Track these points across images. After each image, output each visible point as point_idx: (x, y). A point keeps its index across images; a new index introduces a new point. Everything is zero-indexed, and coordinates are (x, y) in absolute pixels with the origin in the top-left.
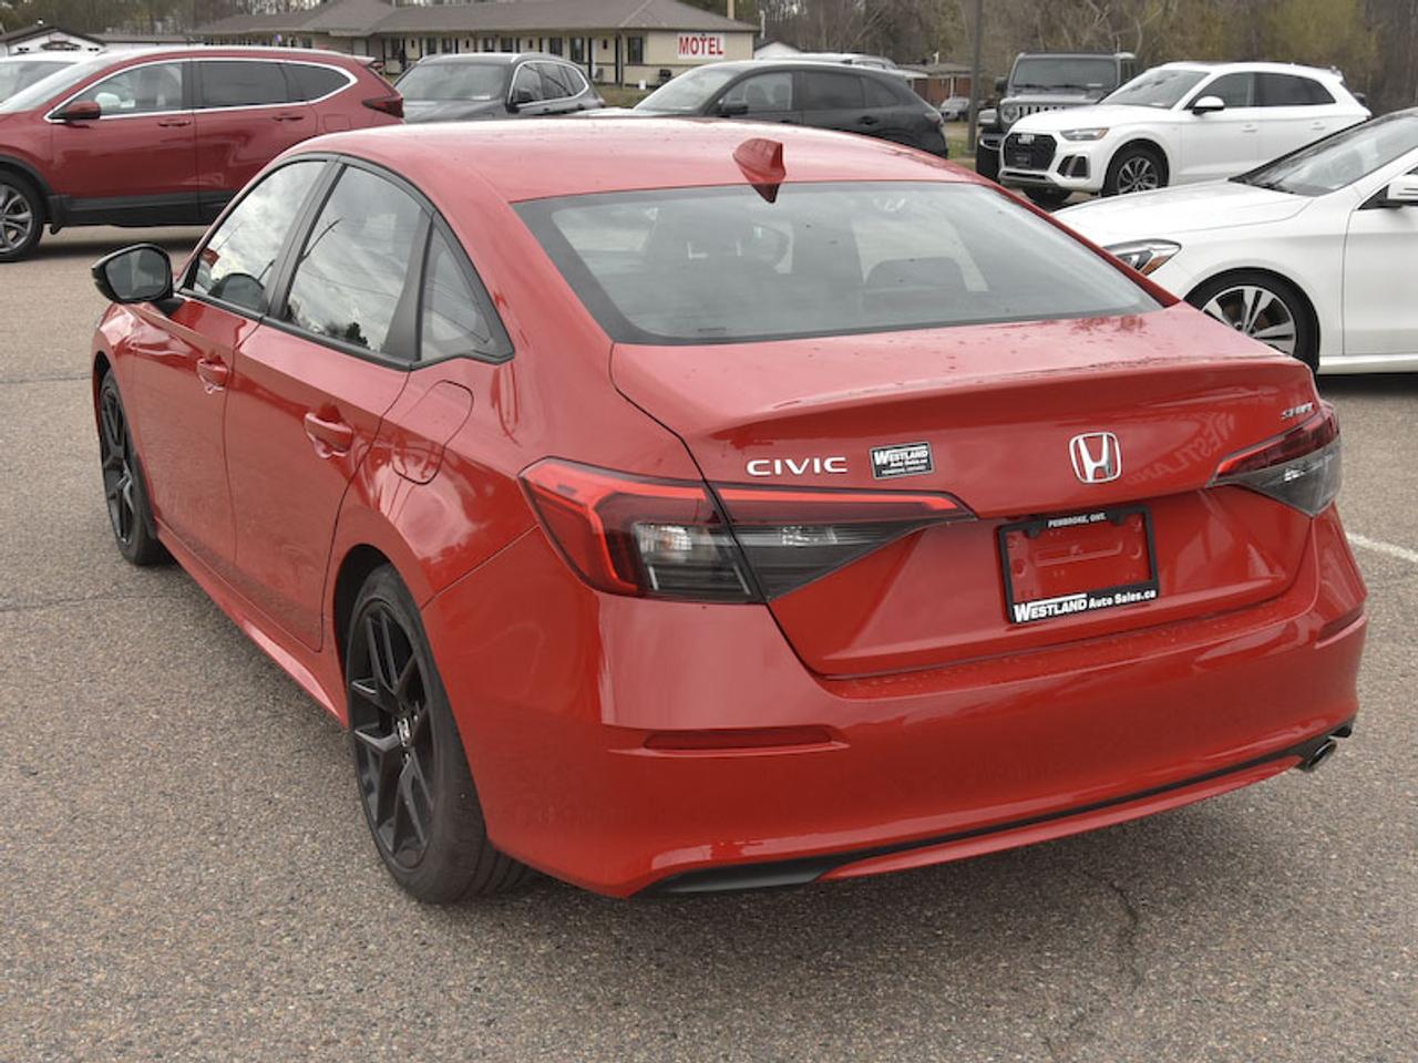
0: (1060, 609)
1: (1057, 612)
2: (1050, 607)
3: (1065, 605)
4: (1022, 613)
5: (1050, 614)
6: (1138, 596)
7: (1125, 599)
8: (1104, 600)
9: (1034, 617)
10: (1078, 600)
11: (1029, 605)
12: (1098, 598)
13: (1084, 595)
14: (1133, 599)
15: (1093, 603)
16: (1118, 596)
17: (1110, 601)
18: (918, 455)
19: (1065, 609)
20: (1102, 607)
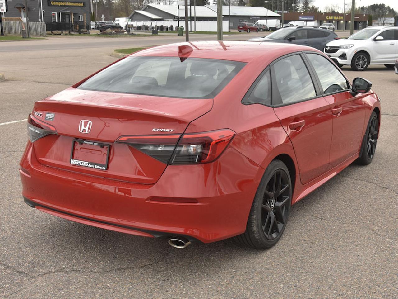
0: (81, 164)
1: (80, 164)
2: (79, 163)
3: (83, 163)
4: (73, 162)
5: (79, 164)
6: (101, 168)
7: (97, 167)
8: (92, 165)
9: (75, 163)
10: (86, 163)
11: (75, 160)
12: (91, 165)
13: (88, 163)
14: (99, 168)
15: (89, 165)
16: (96, 166)
17: (93, 167)
18: (52, 116)
19: (82, 164)
20: (91, 167)
